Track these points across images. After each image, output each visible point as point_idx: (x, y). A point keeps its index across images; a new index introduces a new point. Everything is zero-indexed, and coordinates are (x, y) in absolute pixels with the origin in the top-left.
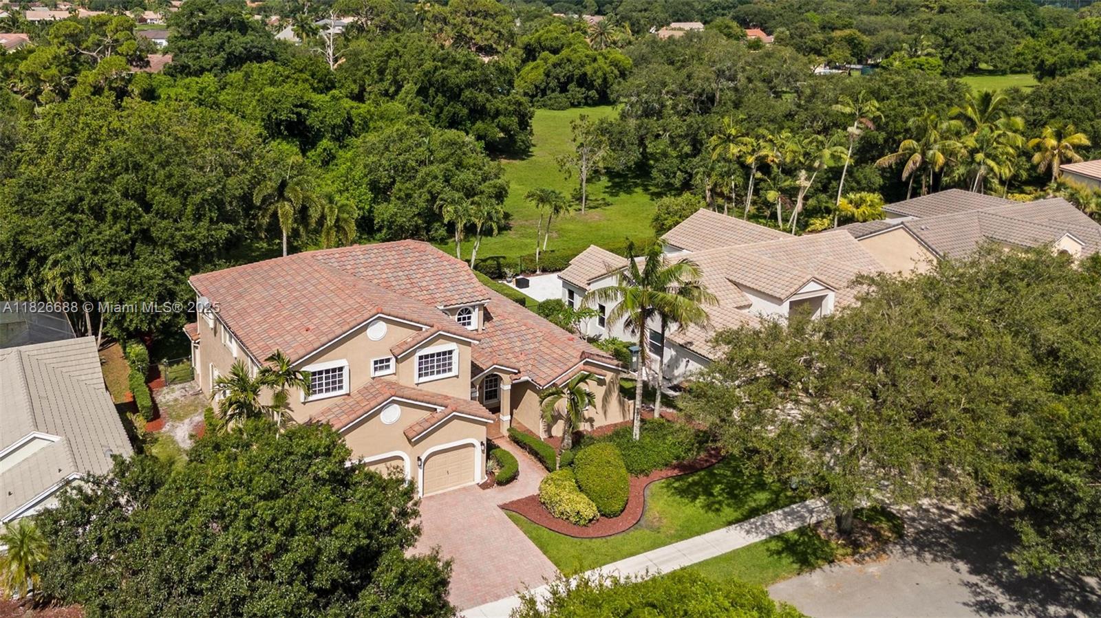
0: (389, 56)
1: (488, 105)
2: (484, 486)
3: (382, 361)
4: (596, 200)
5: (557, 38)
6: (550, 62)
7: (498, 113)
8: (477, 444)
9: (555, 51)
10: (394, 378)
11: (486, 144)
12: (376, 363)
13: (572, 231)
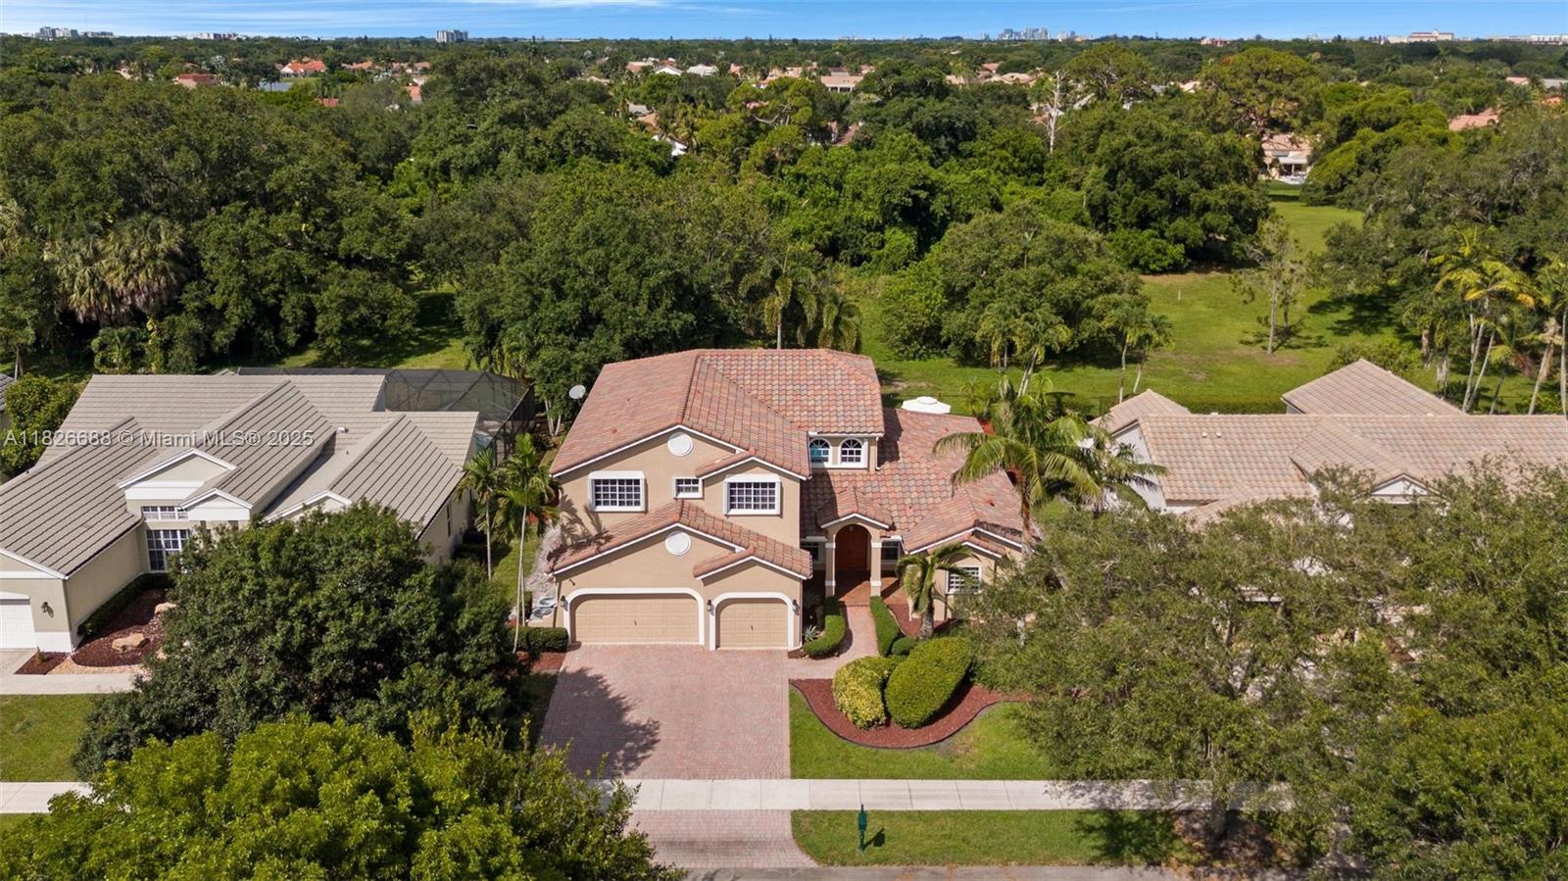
0: (1101, 128)
1: (1192, 197)
2: (793, 655)
3: (688, 481)
4: (1308, 338)
5: (1389, 110)
6: (1370, 143)
7: (1206, 208)
8: (789, 602)
9: (1380, 127)
10: (700, 504)
11: (1186, 249)
12: (679, 482)
13: (1231, 374)
